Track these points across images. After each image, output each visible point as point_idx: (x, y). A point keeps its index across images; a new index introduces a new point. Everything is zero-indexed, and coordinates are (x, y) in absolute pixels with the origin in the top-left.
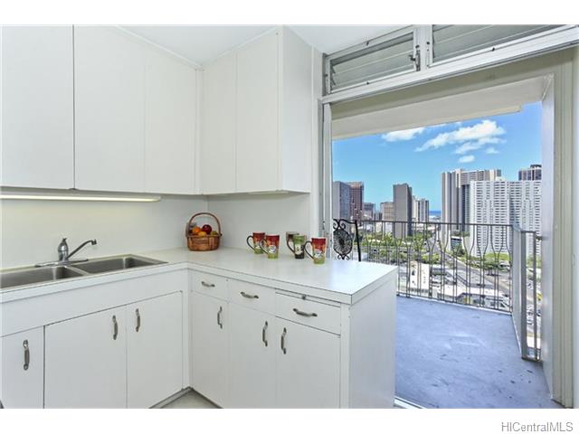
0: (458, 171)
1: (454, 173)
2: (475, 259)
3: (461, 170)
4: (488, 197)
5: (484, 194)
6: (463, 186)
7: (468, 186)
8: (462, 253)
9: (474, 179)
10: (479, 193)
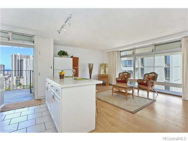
0: (19, 54)
1: (17, 55)
2: (25, 86)
3: (20, 54)
4: (30, 64)
5: (29, 63)
6: (21, 60)
7: (23, 60)
8: (20, 84)
9: (25, 58)
10: (27, 63)
